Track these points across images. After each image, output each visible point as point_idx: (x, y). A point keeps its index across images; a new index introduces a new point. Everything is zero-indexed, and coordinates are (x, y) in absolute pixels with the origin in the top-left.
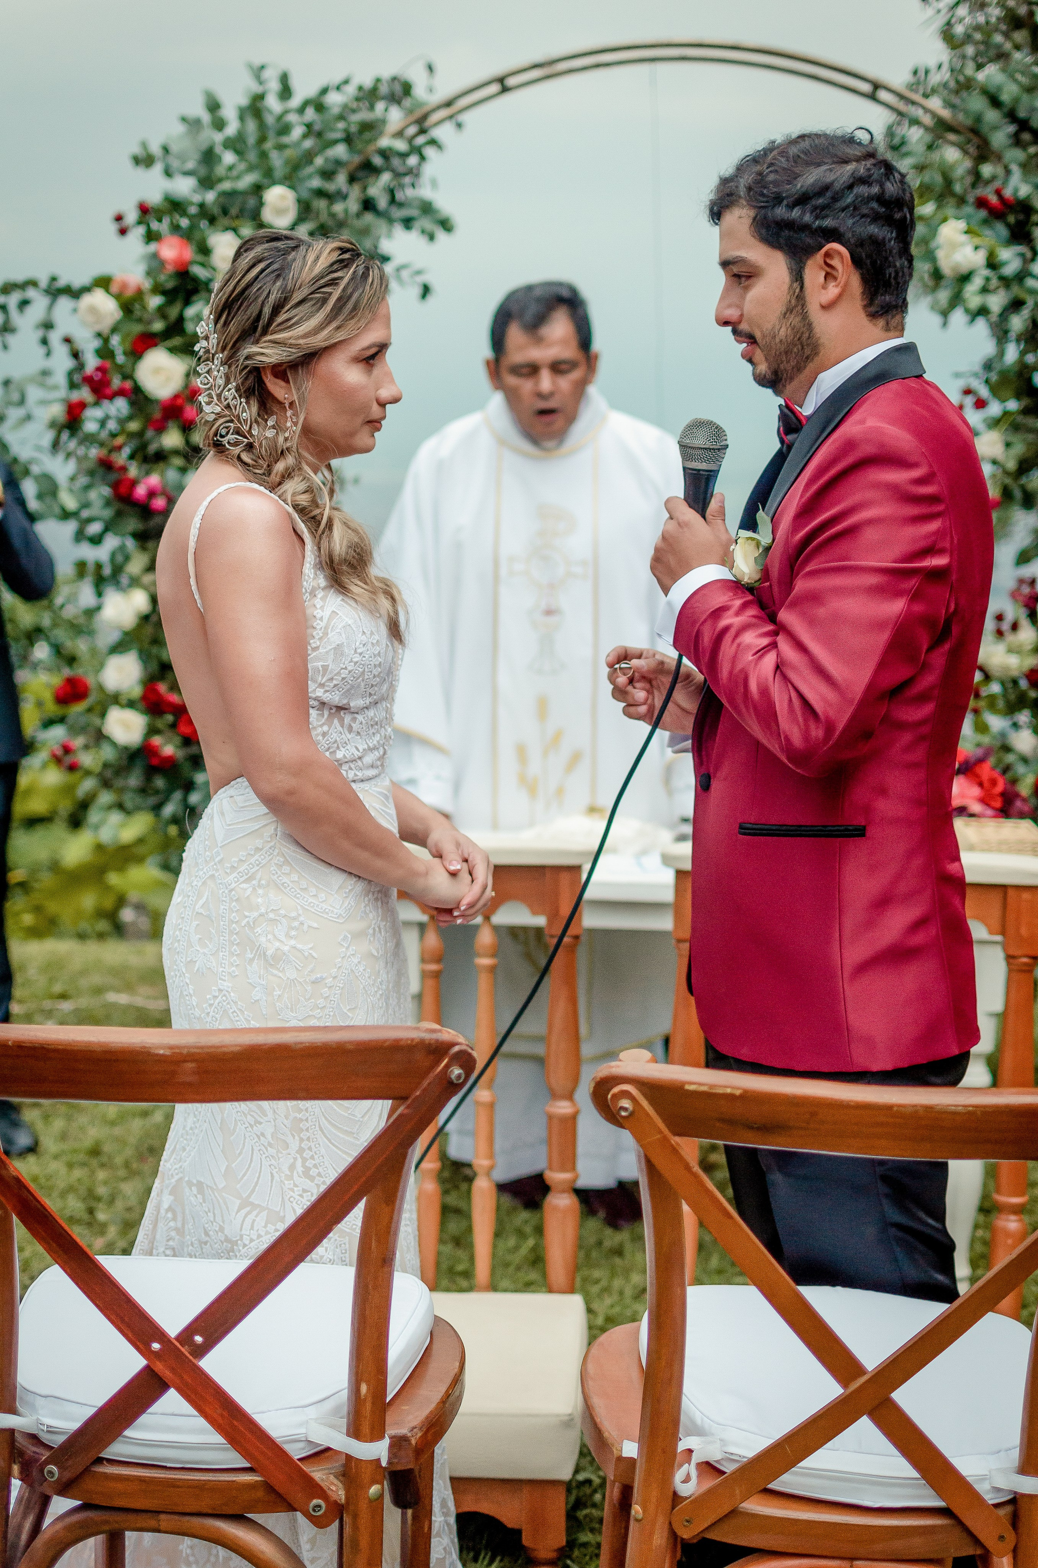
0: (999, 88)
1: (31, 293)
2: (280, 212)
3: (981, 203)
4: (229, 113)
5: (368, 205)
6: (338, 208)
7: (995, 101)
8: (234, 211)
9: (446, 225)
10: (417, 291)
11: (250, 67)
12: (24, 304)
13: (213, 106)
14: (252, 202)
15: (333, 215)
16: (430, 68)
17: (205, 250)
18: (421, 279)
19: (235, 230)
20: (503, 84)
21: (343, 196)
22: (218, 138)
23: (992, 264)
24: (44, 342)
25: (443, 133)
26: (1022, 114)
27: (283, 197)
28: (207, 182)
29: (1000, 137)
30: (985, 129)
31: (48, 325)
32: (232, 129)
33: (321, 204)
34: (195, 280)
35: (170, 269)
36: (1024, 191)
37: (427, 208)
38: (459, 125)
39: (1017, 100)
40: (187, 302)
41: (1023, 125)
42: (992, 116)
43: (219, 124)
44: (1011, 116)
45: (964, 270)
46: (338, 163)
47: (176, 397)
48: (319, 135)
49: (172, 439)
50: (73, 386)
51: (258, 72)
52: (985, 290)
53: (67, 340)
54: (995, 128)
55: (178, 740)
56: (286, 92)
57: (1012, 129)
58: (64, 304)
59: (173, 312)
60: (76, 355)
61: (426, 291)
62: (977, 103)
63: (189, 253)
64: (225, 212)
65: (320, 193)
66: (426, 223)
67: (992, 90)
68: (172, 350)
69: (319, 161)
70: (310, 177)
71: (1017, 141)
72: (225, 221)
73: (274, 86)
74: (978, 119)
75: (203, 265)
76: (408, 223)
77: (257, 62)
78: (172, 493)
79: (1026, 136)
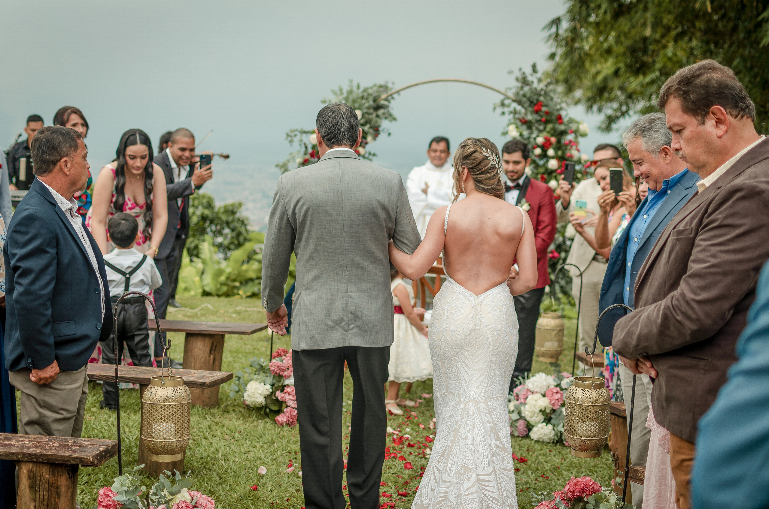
1: (296, 133)
3: (521, 120)
4: (345, 91)
5: (378, 116)
6: (371, 117)
9: (395, 119)
10: (387, 134)
12: (295, 135)
13: (341, 90)
18: (388, 131)
21: (371, 114)
22: (341, 97)
24: (300, 145)
25: (395, 96)
26: (531, 99)
31: (301, 141)
32: (345, 95)
33: (366, 116)
36: (531, 118)
37: (391, 115)
38: (400, 95)
41: (531, 102)
43: (342, 94)
46: (371, 106)
48: (367, 99)
50: (305, 154)
51: (351, 81)
53: (305, 144)
56: (358, 87)
58: (304, 135)
60: (306, 147)
61: (389, 134)
65: (367, 113)
66: (390, 118)
69: (366, 105)
70: (365, 108)
71: (530, 106)
73: (355, 86)
76: (386, 118)
77: (351, 79)
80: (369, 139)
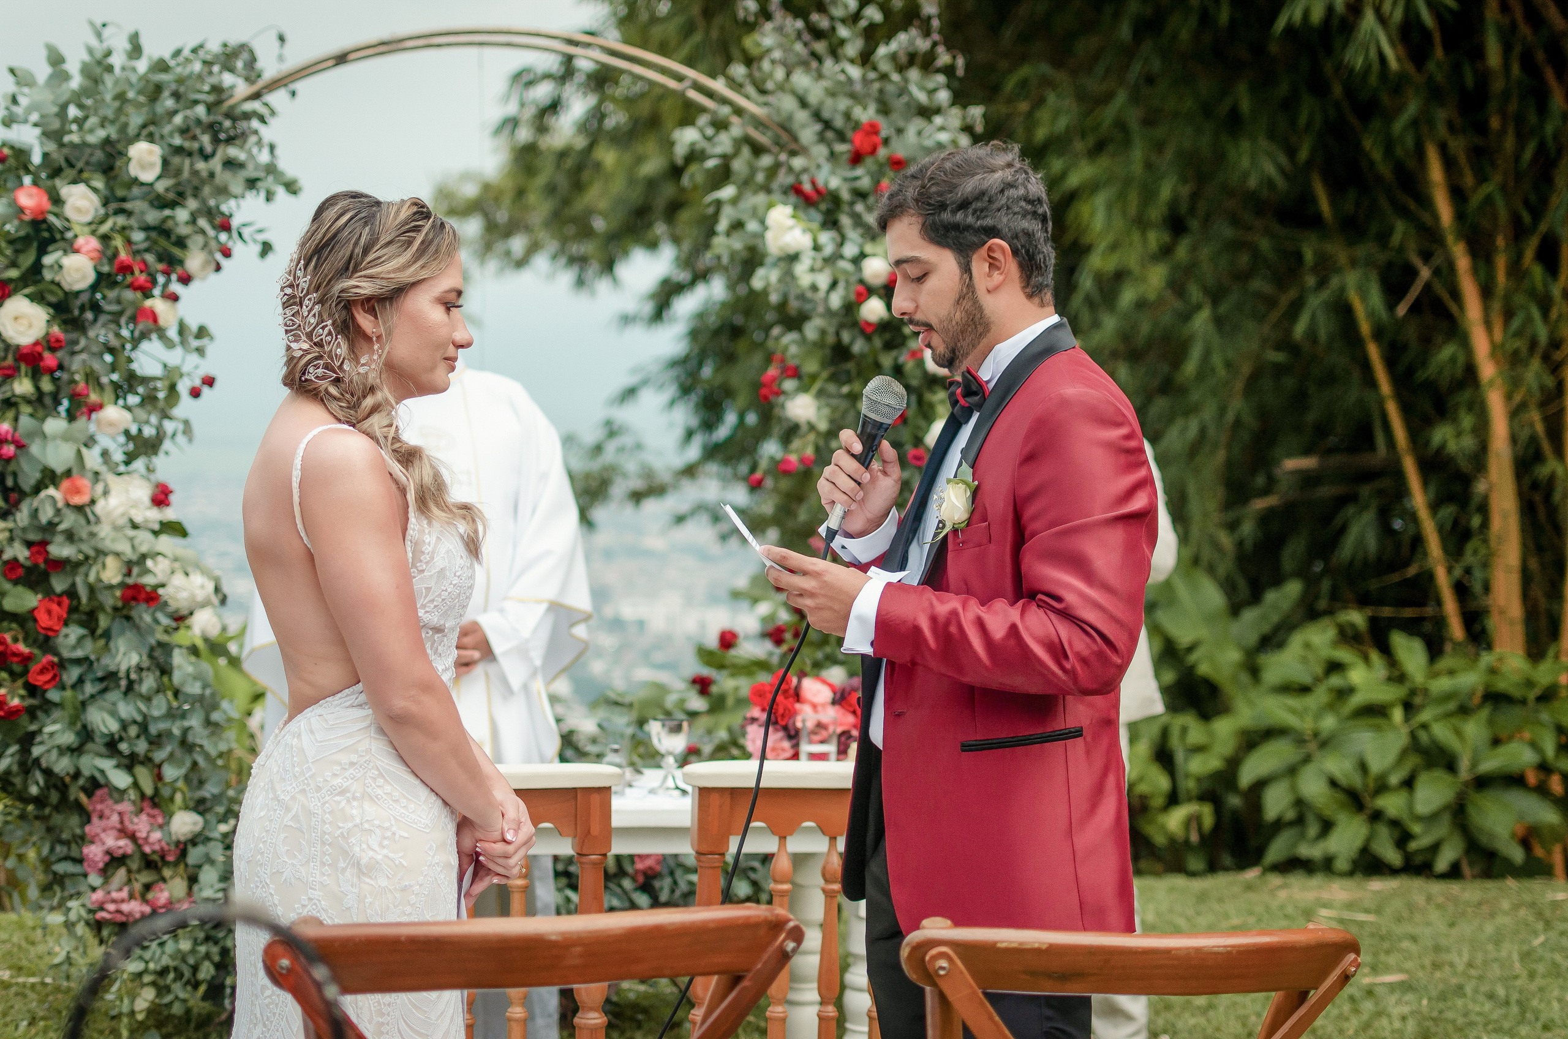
0: (806, 91)
2: (143, 167)
3: (797, 190)
4: (73, 66)
6: (202, 167)
7: (803, 103)
8: (80, 165)
10: (258, 248)
11: (92, 24)
13: (56, 60)
14: (99, 155)
15: (195, 173)
16: (282, 39)
17: (57, 200)
18: (261, 237)
19: (87, 182)
20: (341, 59)
23: (817, 248)
26: (826, 114)
27: (151, 152)
28: (53, 135)
29: (808, 133)
30: (795, 126)
32: (76, 82)
34: (50, 228)
35: (27, 217)
36: (834, 183)
37: (274, 171)
38: (293, 94)
39: (821, 103)
40: (42, 251)
41: (827, 125)
42: (802, 116)
43: (63, 78)
44: (817, 116)
45: (792, 251)
46: (199, 122)
47: (37, 343)
48: (176, 95)
49: (23, 386)
51: (98, 30)
52: (812, 270)
54: (803, 126)
55: (22, 692)
56: (136, 50)
57: (818, 127)
59: (27, 260)
61: (266, 248)
62: (788, 103)
63: (44, 201)
64: (71, 165)
65: (179, 150)
66: (270, 184)
67: (800, 92)
68: (32, 298)
69: (178, 120)
70: (171, 134)
71: (821, 138)
72: (70, 173)
73: (120, 45)
74: (790, 118)
75: (56, 215)
76: (255, 183)
77: (98, 22)
78: (24, 441)
79: (830, 135)
80: (194, 261)
